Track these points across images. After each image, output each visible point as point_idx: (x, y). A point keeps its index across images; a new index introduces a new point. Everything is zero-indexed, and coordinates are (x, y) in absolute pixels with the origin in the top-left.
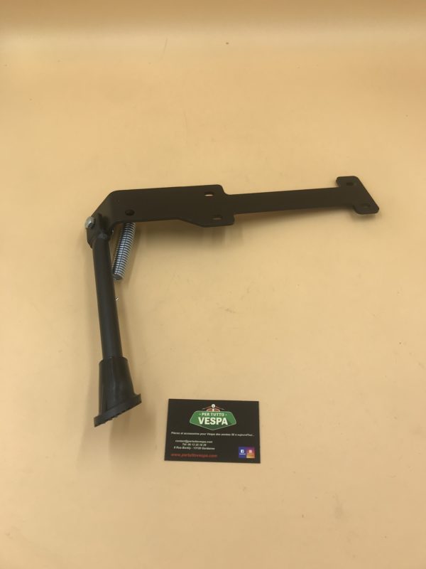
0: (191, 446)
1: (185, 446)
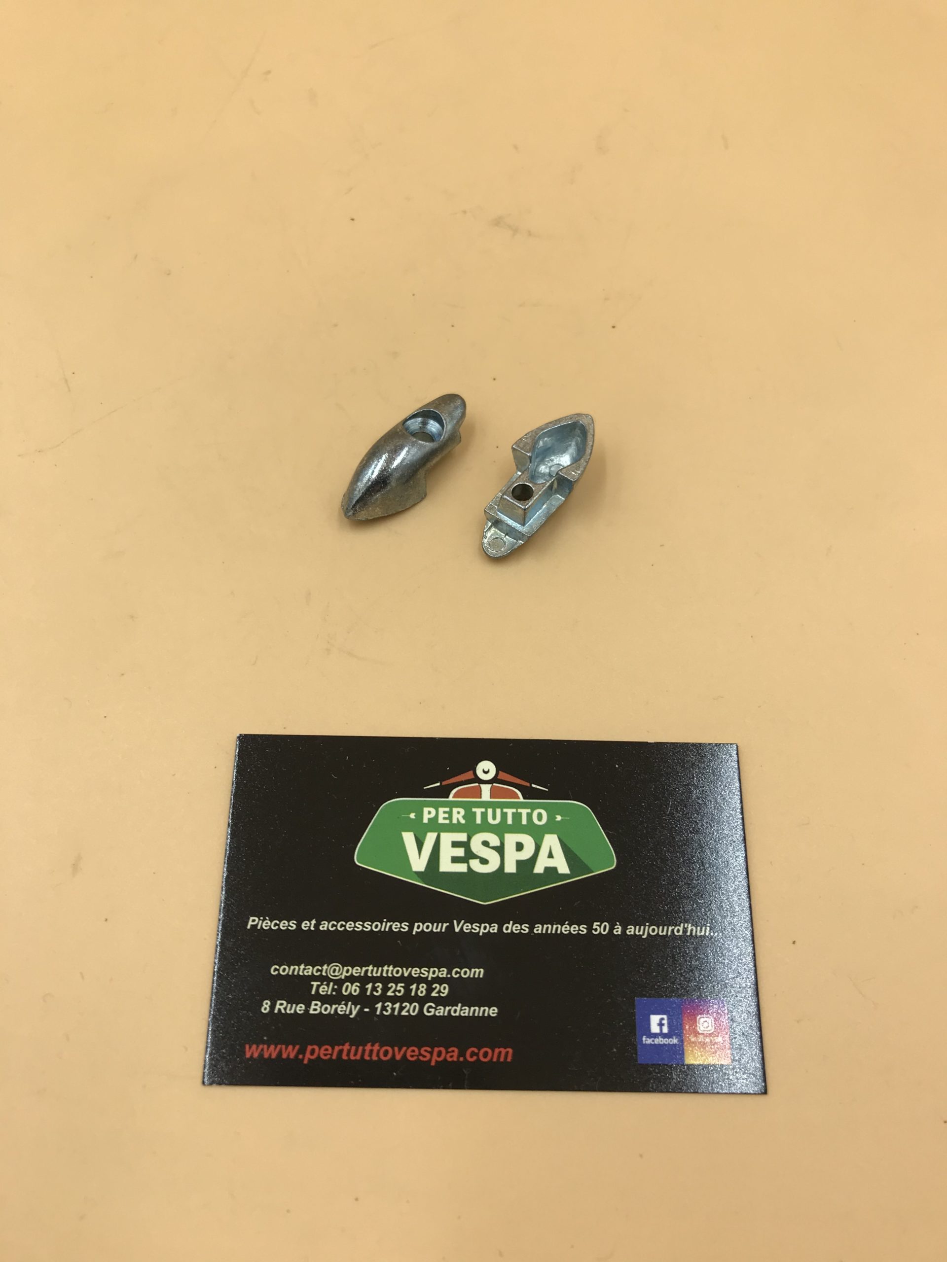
0: (360, 999)
1: (326, 1000)
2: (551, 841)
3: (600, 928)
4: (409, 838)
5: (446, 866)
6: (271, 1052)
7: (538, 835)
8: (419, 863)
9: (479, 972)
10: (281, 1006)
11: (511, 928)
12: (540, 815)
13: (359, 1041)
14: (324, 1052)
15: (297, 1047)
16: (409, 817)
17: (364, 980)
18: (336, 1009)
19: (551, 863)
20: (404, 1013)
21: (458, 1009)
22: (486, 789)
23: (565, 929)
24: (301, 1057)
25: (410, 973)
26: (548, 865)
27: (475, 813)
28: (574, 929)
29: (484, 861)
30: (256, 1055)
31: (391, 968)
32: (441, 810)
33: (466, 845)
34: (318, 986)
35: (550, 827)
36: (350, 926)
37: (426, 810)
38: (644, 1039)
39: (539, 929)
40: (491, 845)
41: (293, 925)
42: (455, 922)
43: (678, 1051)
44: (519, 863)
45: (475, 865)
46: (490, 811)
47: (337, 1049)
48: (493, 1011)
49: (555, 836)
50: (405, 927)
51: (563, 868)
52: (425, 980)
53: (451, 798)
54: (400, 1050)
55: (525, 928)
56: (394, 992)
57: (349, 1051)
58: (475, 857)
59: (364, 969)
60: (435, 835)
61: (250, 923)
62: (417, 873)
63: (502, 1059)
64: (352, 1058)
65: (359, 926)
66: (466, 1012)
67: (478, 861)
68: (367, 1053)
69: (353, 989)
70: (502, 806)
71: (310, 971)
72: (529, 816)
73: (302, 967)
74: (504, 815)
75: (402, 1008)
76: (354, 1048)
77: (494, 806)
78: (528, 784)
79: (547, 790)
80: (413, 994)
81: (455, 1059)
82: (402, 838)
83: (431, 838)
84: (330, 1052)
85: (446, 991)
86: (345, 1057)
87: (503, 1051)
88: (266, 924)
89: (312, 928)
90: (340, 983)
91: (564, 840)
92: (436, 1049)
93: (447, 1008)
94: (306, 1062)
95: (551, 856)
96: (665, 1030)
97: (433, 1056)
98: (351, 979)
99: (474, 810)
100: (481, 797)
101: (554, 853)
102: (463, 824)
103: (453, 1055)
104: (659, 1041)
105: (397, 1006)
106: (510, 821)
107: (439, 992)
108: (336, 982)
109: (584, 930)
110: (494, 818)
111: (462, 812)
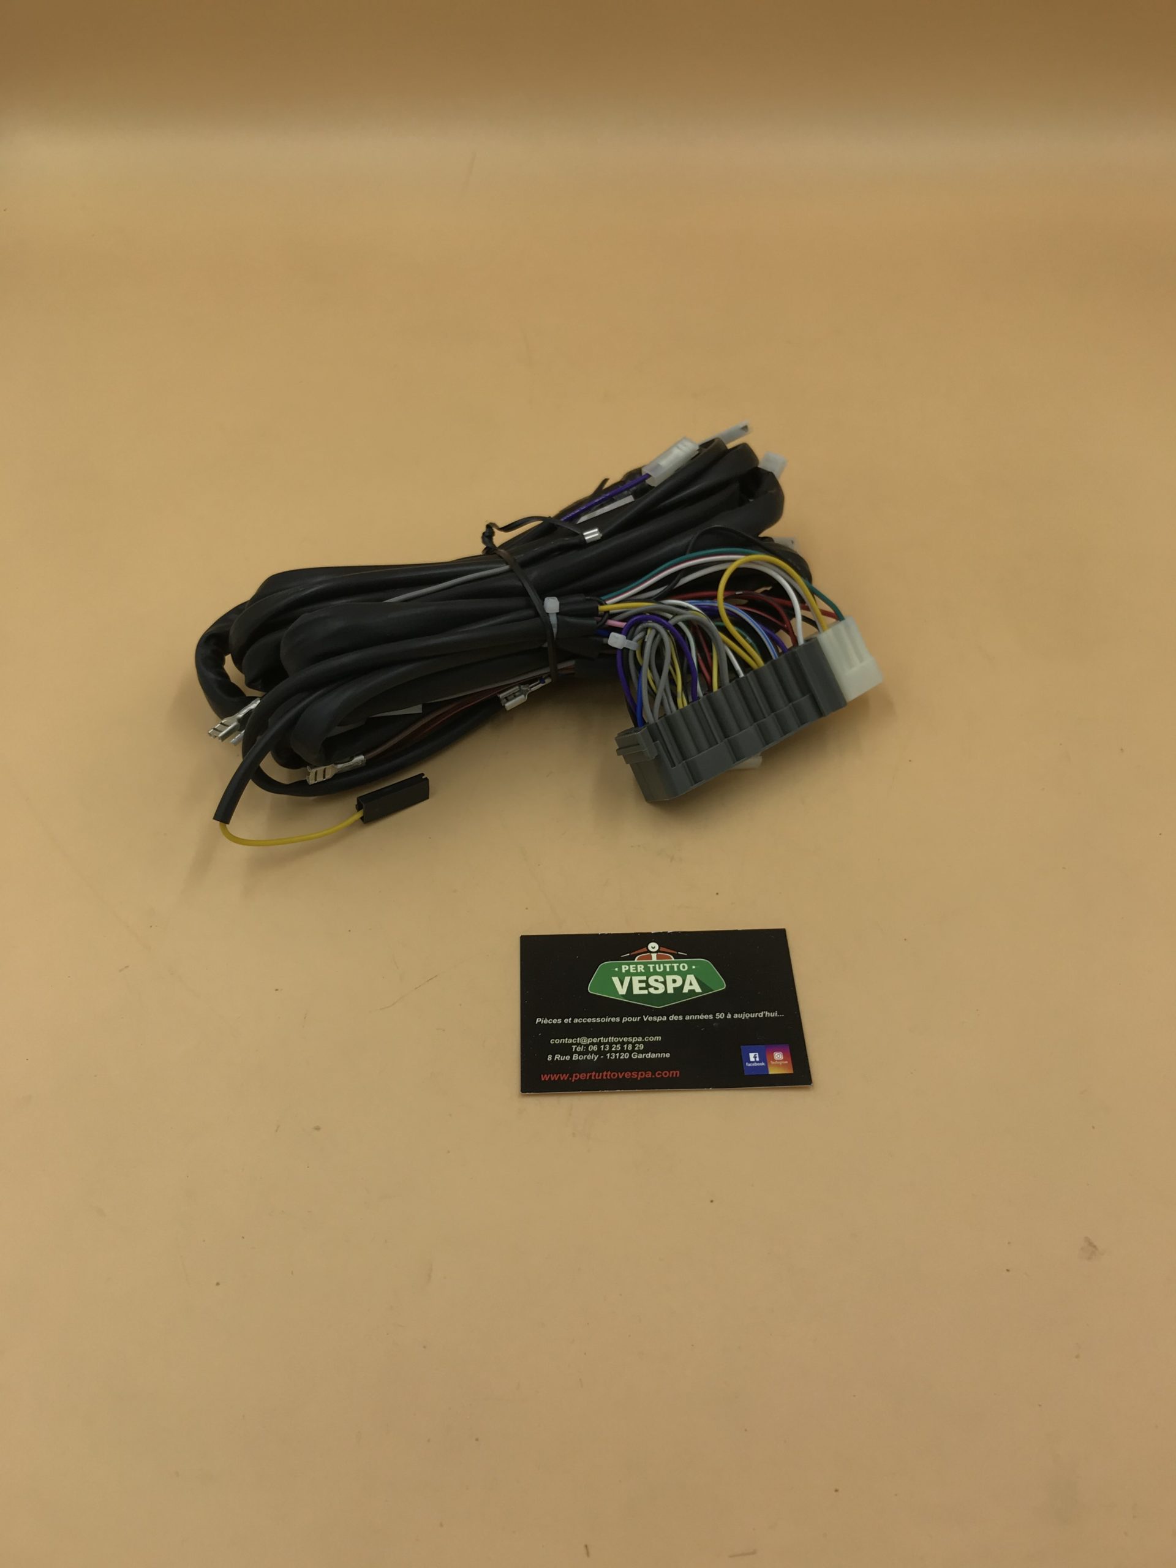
2: (691, 978)
3: (720, 1016)
4: (616, 980)
5: (636, 991)
6: (555, 1077)
7: (684, 976)
8: (622, 991)
9: (659, 1038)
10: (557, 1057)
11: (673, 1018)
12: (684, 966)
13: (598, 1071)
14: (583, 1076)
15: (568, 1075)
16: (615, 971)
17: (599, 1044)
18: (586, 1057)
19: (691, 988)
20: (622, 1057)
21: (650, 1054)
22: (654, 956)
23: (702, 1017)
24: (570, 1079)
25: (623, 1040)
26: (690, 989)
27: (649, 967)
28: (706, 1017)
29: (656, 989)
30: (547, 1079)
31: (613, 1038)
32: (631, 966)
33: (646, 982)
34: (576, 1048)
35: (690, 972)
36: (589, 1020)
37: (623, 967)
38: (747, 1064)
39: (688, 1018)
40: (660, 981)
41: (560, 1021)
42: (644, 1016)
43: (766, 1068)
44: (675, 989)
45: (652, 990)
46: (657, 966)
47: (589, 1075)
48: (668, 1055)
49: (692, 976)
50: (618, 1020)
51: (698, 990)
52: (631, 1043)
53: (636, 960)
54: (621, 1074)
55: (681, 1018)
56: (616, 1048)
57: (595, 1076)
58: (651, 987)
59: (599, 1039)
60: (629, 978)
61: (537, 1021)
62: (623, 996)
63: (674, 1076)
64: (597, 1078)
65: (594, 1020)
66: (654, 1056)
67: (653, 989)
68: (604, 1075)
69: (595, 1048)
70: (662, 963)
71: (570, 1041)
72: (678, 967)
73: (567, 1039)
74: (665, 968)
75: (620, 1056)
76: (597, 1074)
77: (659, 963)
78: (676, 952)
79: (686, 954)
80: (625, 1049)
81: (650, 1076)
82: (612, 980)
83: (627, 980)
84: (585, 1075)
85: (643, 1047)
86: (593, 1078)
87: (675, 1072)
88: (546, 1021)
89: (570, 1022)
90: (587, 1046)
91: (699, 978)
92: (640, 1073)
93: (644, 1055)
94: (573, 1081)
95: (691, 984)
96: (758, 1059)
97: (639, 1076)
98: (593, 1044)
99: (649, 965)
100: (651, 959)
101: (693, 983)
102: (643, 973)
103: (649, 1075)
104: (756, 1064)
105: (618, 1054)
106: (668, 970)
107: (639, 1047)
108: (584, 1045)
109: (711, 1017)
110: (660, 968)
111: (643, 967)
